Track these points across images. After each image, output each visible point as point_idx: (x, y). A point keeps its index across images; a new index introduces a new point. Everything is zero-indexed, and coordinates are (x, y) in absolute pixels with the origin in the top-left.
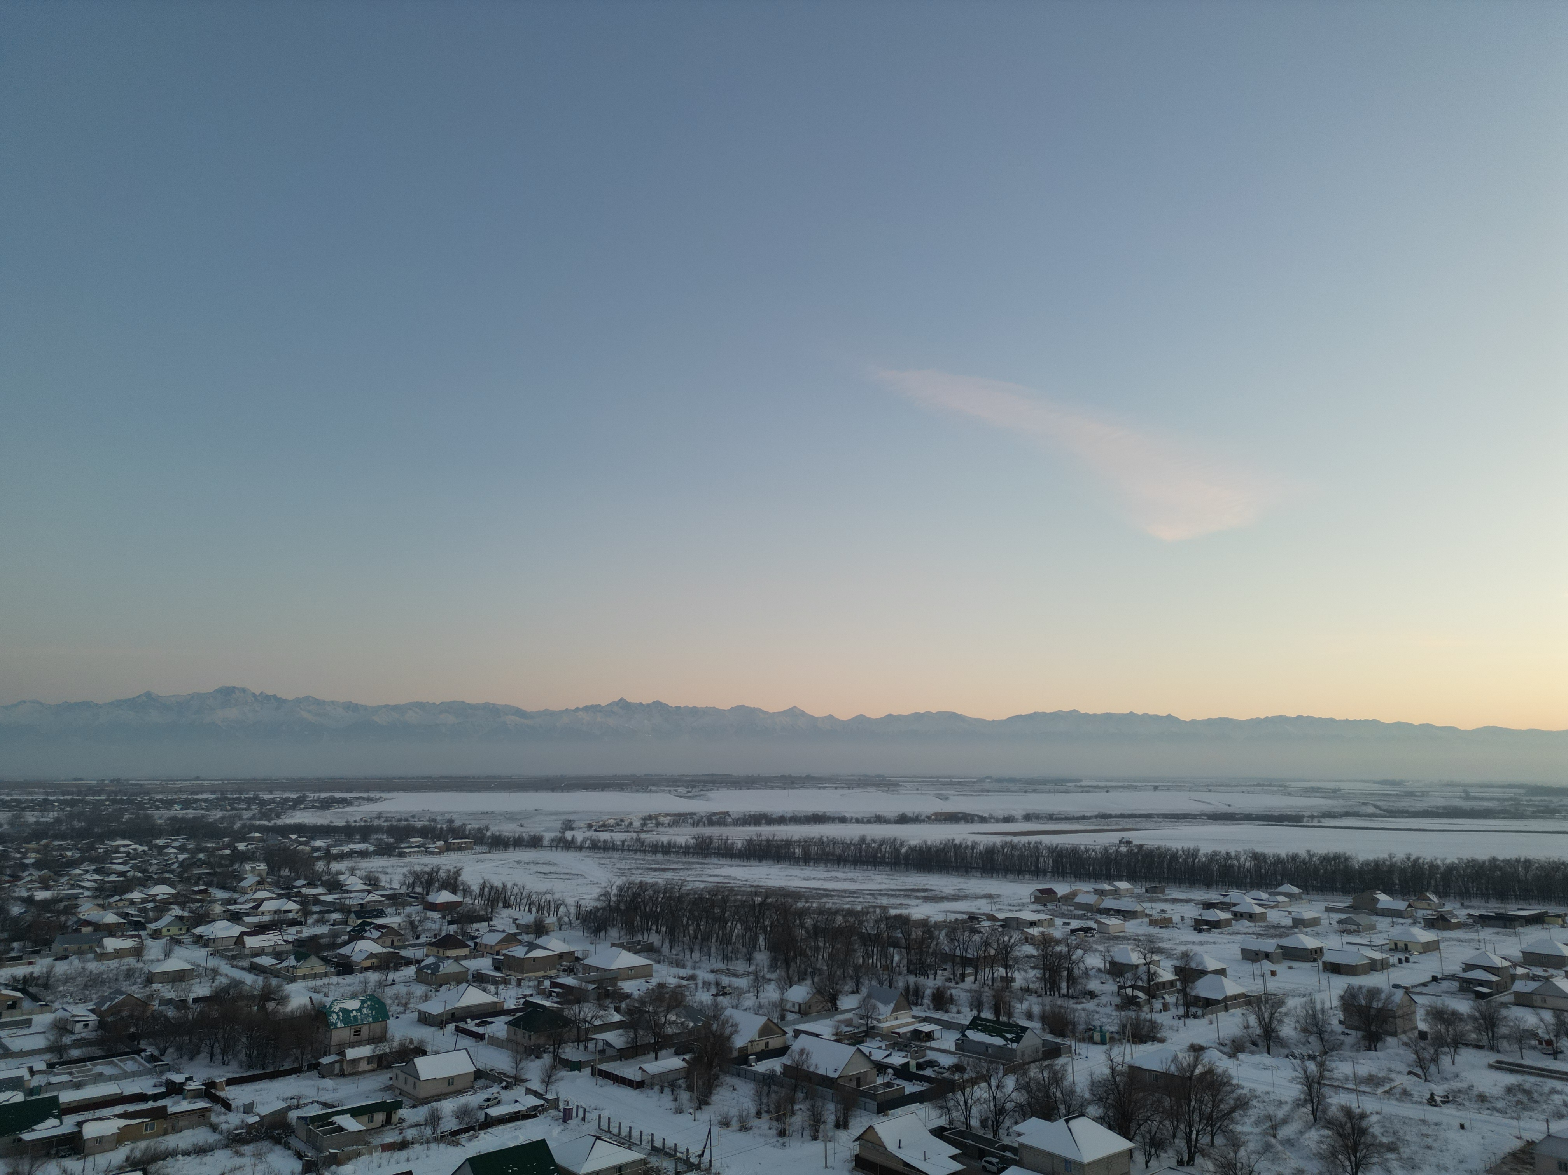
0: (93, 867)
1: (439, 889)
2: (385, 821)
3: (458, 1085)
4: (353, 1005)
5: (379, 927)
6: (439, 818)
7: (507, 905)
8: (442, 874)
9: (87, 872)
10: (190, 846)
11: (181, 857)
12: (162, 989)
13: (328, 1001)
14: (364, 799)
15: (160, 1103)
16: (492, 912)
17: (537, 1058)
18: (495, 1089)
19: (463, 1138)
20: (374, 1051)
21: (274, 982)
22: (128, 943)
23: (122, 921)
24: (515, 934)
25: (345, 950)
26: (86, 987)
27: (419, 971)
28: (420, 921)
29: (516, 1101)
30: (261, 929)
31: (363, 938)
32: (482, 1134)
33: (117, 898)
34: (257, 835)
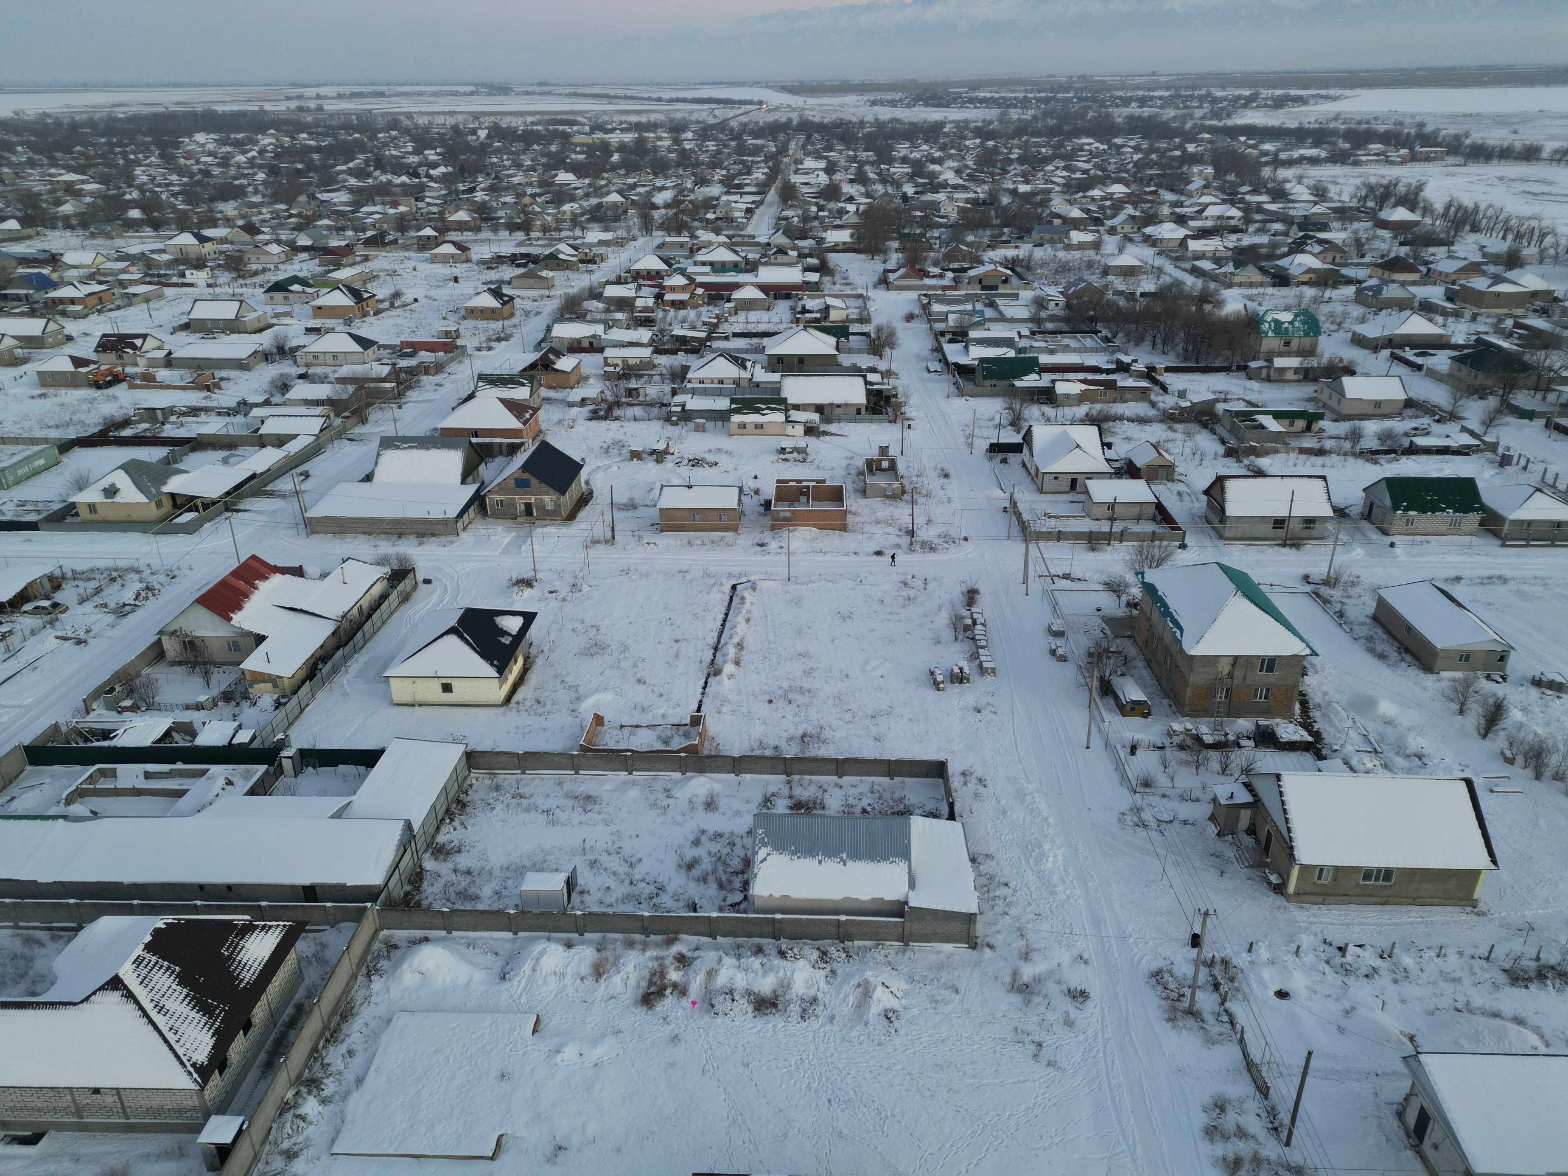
0: (1062, 164)
1: (1395, 205)
2: (1343, 124)
3: (1384, 410)
4: (1286, 317)
5: (1321, 242)
6: (1407, 121)
7: (1475, 229)
8: (1401, 189)
9: (1058, 168)
10: (1144, 146)
11: (1136, 157)
12: (1115, 281)
13: (1261, 310)
14: (1322, 97)
15: (1112, 377)
16: (1455, 235)
17: (1481, 398)
18: (1424, 421)
19: (1383, 459)
20: (1302, 363)
21: (1212, 286)
22: (1089, 237)
23: (1085, 216)
24: (1479, 264)
25: (1282, 263)
26: (1057, 272)
27: (1359, 292)
28: (1367, 239)
29: (1448, 436)
30: (1203, 234)
31: (1303, 251)
32: (1404, 459)
33: (1081, 194)
34: (1207, 136)
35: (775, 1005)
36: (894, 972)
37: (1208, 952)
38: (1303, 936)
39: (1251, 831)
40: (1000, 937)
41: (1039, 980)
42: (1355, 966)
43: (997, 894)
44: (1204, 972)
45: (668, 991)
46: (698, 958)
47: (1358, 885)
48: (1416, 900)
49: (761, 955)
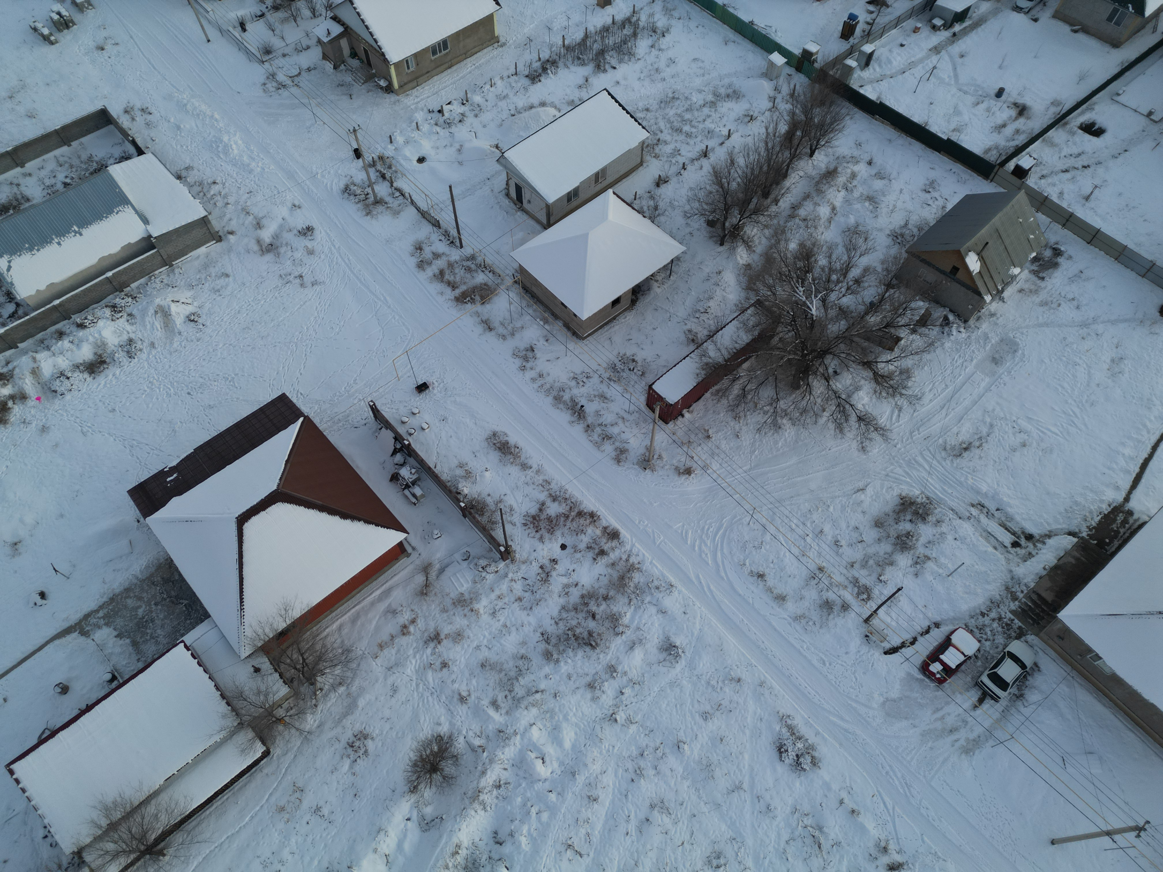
35: (104, 362)
36: (176, 289)
37: (368, 156)
38: (416, 115)
39: (354, 55)
40: (234, 223)
41: (276, 236)
42: (451, 118)
43: (212, 193)
44: (372, 171)
45: (10, 404)
46: (14, 368)
47: (431, 61)
48: (467, 54)
49: (64, 337)
